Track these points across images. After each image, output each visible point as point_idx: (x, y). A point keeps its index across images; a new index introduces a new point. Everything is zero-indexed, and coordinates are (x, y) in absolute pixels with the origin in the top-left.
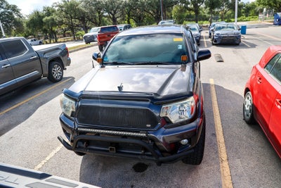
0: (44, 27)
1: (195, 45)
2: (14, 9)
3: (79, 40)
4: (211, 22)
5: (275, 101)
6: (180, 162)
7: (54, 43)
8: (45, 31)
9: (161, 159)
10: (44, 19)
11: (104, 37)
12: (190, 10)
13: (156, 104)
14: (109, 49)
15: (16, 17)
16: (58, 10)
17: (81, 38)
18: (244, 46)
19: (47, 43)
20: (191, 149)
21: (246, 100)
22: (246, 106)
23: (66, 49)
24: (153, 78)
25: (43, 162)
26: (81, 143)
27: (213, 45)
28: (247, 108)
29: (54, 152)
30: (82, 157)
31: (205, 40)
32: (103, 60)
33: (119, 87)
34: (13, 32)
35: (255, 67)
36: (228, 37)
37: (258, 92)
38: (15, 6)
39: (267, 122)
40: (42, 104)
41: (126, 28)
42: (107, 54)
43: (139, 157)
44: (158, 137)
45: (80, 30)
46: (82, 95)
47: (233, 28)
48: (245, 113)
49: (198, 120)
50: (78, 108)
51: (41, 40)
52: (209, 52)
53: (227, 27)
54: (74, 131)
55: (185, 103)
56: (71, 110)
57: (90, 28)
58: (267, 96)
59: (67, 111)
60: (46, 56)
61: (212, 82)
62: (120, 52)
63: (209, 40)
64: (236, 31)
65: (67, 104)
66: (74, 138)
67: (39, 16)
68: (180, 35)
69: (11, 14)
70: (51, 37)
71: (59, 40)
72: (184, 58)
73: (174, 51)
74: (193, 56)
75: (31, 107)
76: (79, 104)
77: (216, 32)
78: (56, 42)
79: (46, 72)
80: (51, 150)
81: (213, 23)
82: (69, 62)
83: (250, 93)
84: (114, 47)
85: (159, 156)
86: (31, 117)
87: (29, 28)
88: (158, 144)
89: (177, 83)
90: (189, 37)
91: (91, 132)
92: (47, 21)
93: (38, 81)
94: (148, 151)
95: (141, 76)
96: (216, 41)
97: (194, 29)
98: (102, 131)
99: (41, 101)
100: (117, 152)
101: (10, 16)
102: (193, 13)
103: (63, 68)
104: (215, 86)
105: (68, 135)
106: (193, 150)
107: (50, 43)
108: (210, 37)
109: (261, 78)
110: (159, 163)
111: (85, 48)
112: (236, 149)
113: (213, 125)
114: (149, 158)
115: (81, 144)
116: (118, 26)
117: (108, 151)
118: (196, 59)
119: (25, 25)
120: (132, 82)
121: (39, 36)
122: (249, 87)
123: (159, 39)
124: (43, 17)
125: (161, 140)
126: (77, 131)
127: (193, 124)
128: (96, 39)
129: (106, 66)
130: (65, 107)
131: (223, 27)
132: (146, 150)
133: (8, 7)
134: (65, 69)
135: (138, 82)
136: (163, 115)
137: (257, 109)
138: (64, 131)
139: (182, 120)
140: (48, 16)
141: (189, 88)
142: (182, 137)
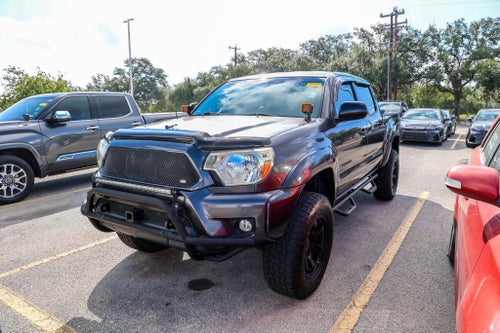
2: (159, 74)
10: (195, 90)
12: (445, 90)
15: (159, 86)
16: (219, 78)
34: (151, 108)
38: (161, 71)
67: (190, 86)
69: (153, 81)
92: (200, 93)
101: (151, 85)
102: (451, 97)
119: (167, 97)
124: (195, 87)
133: (152, 71)
140: (203, 85)
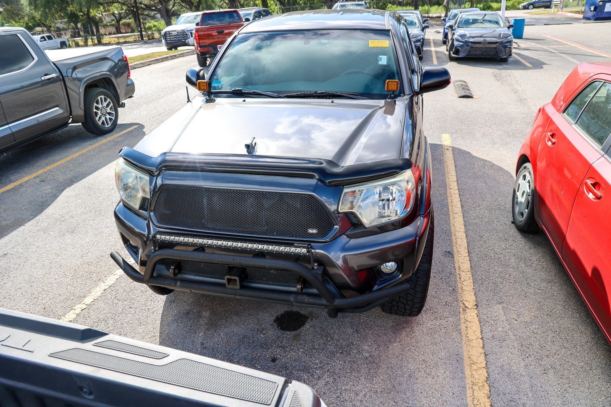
0: (70, 9)
1: (415, 59)
3: (151, 40)
4: (447, 9)
5: (582, 183)
6: (377, 310)
7: (94, 45)
8: (73, 18)
9: (338, 302)
11: (210, 36)
13: (330, 185)
14: (224, 61)
17: (157, 35)
18: (518, 65)
19: (77, 45)
20: (401, 283)
21: (521, 181)
22: (519, 194)
23: (124, 60)
24: (321, 129)
25: (78, 308)
26: (163, 267)
27: (452, 59)
28: (522, 199)
29: (103, 286)
30: (164, 297)
31: (433, 49)
32: (209, 84)
33: (248, 146)
35: (542, 111)
36: (485, 42)
37: (548, 165)
39: (564, 228)
40: (71, 182)
41: (258, 15)
42: (219, 71)
43: (292, 298)
44: (332, 255)
45: (153, 18)
46: (164, 161)
47: (497, 23)
48: (517, 209)
49: (420, 222)
50: (155, 191)
51: (65, 38)
52: (445, 73)
53: (484, 21)
54: (146, 241)
55: (393, 184)
56: (140, 195)
57: (177, 15)
58: (566, 172)
59: (130, 196)
60: (78, 74)
61: (446, 140)
62: (248, 69)
63: (443, 49)
64: (503, 30)
65: (130, 181)
66: (148, 256)
68: (384, 32)
70: (88, 32)
71: (106, 40)
72: (392, 85)
73: (369, 70)
74: (411, 82)
75: (47, 189)
76: (159, 182)
77: (460, 31)
78: (100, 43)
79: (79, 111)
80: (96, 283)
81: (453, 12)
82: (130, 90)
83: (529, 165)
84: (235, 57)
85: (333, 297)
86: (49, 211)
87: (36, 8)
88: (331, 270)
89: (373, 142)
90: (403, 40)
91: (186, 244)
93: (59, 132)
94: (311, 287)
95: (294, 123)
96: (457, 52)
97: (412, 23)
98: (210, 242)
99: (69, 175)
100: (242, 287)
103: (118, 104)
104: (454, 149)
105: (133, 250)
106: (407, 286)
107: (86, 45)
108: (444, 43)
109: (556, 134)
110: (335, 312)
111: (166, 59)
112: (495, 283)
113: (448, 233)
114: (311, 300)
115: (162, 270)
116: (242, 12)
117: (223, 285)
118: (416, 87)
120: (275, 137)
121: (59, 30)
122: (528, 153)
123: (336, 42)
125: (340, 263)
126: (154, 241)
127: (409, 229)
128: (191, 40)
129: (218, 100)
130: (126, 188)
131: (475, 21)
132: (305, 283)
134: (123, 105)
135: (286, 137)
136: (344, 208)
137: (542, 201)
138: (125, 241)
139: (384, 220)
141: (401, 151)
142: (383, 257)
